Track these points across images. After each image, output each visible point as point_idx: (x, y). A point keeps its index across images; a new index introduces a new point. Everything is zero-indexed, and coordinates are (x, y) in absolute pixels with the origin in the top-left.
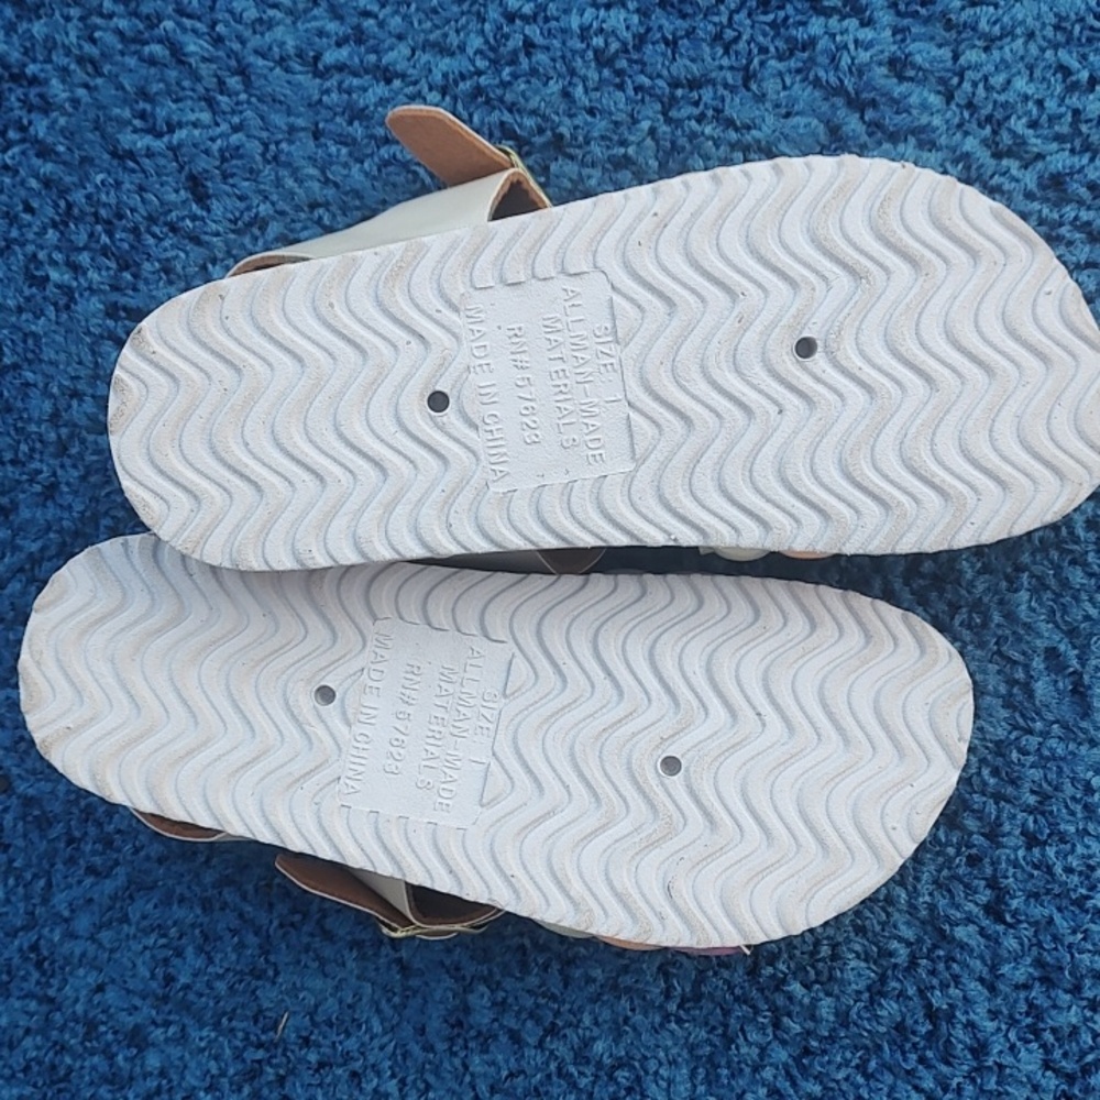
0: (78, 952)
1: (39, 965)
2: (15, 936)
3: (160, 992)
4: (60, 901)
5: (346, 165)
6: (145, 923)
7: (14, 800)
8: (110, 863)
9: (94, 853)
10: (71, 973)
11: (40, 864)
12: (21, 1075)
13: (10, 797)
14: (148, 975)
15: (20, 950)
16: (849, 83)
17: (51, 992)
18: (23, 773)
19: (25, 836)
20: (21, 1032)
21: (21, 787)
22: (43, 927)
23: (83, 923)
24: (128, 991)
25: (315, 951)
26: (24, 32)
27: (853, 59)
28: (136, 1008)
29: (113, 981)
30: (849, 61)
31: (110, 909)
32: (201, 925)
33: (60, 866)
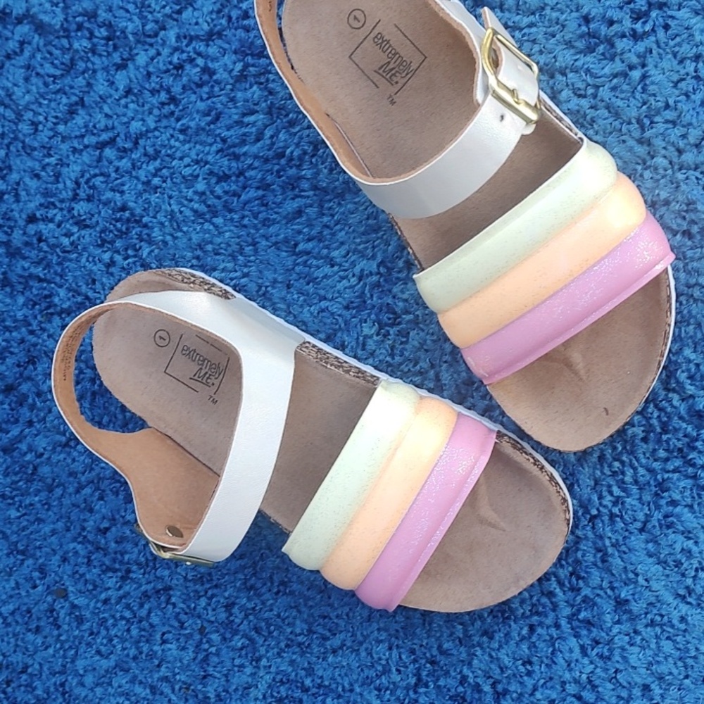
0: (83, 694)
1: (63, 694)
2: (54, 676)
4: (80, 664)
6: (119, 690)
7: (67, 605)
8: (109, 652)
9: (102, 644)
11: (73, 642)
13: (65, 601)
15: (55, 684)
18: (74, 591)
19: (69, 625)
21: (72, 597)
22: (70, 675)
23: (89, 680)
26: (146, 199)
31: (104, 676)
32: (148, 700)
33: (83, 645)
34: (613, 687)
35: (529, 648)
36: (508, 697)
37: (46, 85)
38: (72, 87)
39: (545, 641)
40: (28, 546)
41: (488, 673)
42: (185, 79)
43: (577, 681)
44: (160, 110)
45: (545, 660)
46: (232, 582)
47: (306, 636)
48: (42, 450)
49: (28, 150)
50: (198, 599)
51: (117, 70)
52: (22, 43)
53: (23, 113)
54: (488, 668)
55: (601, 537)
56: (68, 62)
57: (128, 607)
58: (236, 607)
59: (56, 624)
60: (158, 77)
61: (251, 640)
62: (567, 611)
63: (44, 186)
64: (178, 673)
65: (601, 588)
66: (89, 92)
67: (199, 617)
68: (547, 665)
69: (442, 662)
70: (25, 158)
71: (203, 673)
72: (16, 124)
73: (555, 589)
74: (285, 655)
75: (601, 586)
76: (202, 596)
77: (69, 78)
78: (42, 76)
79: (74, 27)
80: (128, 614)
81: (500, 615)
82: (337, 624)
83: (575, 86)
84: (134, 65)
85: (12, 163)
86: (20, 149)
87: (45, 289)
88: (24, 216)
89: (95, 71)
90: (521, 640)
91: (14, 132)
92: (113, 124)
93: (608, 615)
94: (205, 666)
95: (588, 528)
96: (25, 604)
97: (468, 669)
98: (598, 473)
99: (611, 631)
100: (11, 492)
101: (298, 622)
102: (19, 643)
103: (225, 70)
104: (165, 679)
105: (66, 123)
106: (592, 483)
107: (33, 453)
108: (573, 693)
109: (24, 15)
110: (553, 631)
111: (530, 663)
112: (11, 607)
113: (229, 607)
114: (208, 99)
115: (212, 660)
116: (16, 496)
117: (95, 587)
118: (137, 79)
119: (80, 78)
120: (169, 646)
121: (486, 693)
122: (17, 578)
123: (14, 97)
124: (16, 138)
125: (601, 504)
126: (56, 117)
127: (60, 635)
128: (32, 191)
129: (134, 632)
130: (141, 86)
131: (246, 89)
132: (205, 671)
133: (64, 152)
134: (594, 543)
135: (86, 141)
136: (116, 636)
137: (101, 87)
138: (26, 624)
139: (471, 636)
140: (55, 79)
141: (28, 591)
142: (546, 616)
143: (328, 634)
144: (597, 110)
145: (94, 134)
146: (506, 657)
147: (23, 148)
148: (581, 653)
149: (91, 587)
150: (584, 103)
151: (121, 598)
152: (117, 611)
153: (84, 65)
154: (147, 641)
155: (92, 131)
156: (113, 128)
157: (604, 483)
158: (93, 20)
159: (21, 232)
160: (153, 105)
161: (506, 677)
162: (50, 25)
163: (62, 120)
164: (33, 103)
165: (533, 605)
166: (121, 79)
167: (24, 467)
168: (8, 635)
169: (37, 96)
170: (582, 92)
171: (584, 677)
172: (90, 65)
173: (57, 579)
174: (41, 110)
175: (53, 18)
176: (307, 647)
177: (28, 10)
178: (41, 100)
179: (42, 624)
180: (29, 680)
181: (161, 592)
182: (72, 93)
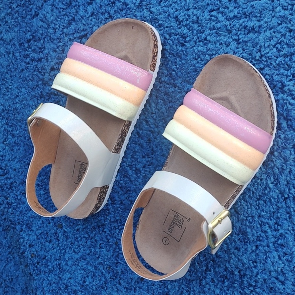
0: (67, 269)
1: (60, 268)
2: (56, 261)
3: (82, 284)
4: (67, 256)
5: (161, 105)
6: (82, 267)
7: (62, 231)
8: (78, 251)
9: (76, 248)
10: (65, 273)
11: (64, 247)
12: (51, 292)
13: (62, 229)
14: (80, 279)
15: (56, 264)
16: (285, 114)
17: (60, 276)
18: (65, 225)
19: (63, 239)
20: (53, 282)
21: (64, 228)
22: (62, 261)
23: (70, 263)
24: (76, 282)
25: (116, 286)
27: (287, 107)
28: (76, 286)
29: (73, 278)
31: (76, 262)
32: (93, 272)
33: (68, 248)
34: (292, 274)
35: (255, 256)
36: (246, 277)
37: (60, 12)
38: (70, 13)
39: (262, 253)
40: (47, 206)
41: (237, 266)
42: (116, 8)
43: (276, 271)
44: (105, 21)
45: (263, 261)
49: (52, 40)
50: (115, 230)
51: (88, 5)
53: (50, 24)
54: (237, 264)
55: (289, 207)
56: (69, 3)
57: (87, 233)
59: (58, 239)
60: (104, 7)
62: (273, 240)
63: (58, 55)
64: (106, 261)
65: (288, 230)
66: (77, 15)
67: (116, 238)
68: (263, 263)
69: (217, 261)
70: (51, 43)
71: (116, 262)
72: (48, 29)
73: (268, 230)
75: (288, 229)
76: (117, 229)
77: (69, 9)
78: (58, 9)
80: (86, 236)
81: (243, 240)
83: (283, 5)
84: (95, 2)
85: (45, 46)
86: (49, 40)
87: (57, 98)
88: (49, 68)
89: (79, 6)
90: (252, 252)
91: (46, 33)
92: (86, 28)
93: (291, 242)
94: (117, 258)
95: (283, 203)
96: (46, 230)
97: (228, 264)
98: (288, 178)
99: (292, 249)
100: (42, 184)
102: (43, 246)
103: (132, 3)
104: (101, 263)
105: (67, 28)
106: (286, 183)
108: (274, 276)
110: (266, 248)
111: (256, 262)
112: (40, 231)
114: (125, 16)
115: (120, 256)
116: (44, 185)
117: (74, 224)
118: (96, 8)
119: (73, 9)
120: (103, 249)
121: (236, 275)
122: (43, 220)
123: (47, 18)
124: (47, 35)
125: (289, 192)
126: (63, 26)
127: (59, 244)
128: (53, 57)
129: (89, 243)
130: (98, 11)
131: (141, 11)
132: (117, 261)
133: (66, 40)
134: (286, 210)
135: (75, 36)
136: (81, 245)
137: (82, 13)
138: (46, 239)
139: (230, 249)
140: (63, 10)
141: (47, 225)
142: (263, 242)
144: (292, 15)
145: (78, 33)
146: (245, 260)
147: (50, 39)
148: (279, 258)
149: (72, 224)
150: (287, 12)
151: (84, 229)
152: (82, 234)
153: (75, 3)
154: (94, 247)
155: (77, 31)
156: (86, 30)
157: (291, 183)
159: (48, 74)
160: (102, 19)
161: (245, 268)
163: (66, 27)
164: (54, 20)
165: (258, 237)
166: (90, 9)
167: (47, 173)
168: (38, 243)
169: (56, 17)
170: (286, 8)
171: (279, 269)
172: (77, 3)
173: (59, 220)
174: (57, 23)
178: (58, 19)
179: (52, 239)
180: (46, 262)
181: (100, 227)
182: (70, 16)
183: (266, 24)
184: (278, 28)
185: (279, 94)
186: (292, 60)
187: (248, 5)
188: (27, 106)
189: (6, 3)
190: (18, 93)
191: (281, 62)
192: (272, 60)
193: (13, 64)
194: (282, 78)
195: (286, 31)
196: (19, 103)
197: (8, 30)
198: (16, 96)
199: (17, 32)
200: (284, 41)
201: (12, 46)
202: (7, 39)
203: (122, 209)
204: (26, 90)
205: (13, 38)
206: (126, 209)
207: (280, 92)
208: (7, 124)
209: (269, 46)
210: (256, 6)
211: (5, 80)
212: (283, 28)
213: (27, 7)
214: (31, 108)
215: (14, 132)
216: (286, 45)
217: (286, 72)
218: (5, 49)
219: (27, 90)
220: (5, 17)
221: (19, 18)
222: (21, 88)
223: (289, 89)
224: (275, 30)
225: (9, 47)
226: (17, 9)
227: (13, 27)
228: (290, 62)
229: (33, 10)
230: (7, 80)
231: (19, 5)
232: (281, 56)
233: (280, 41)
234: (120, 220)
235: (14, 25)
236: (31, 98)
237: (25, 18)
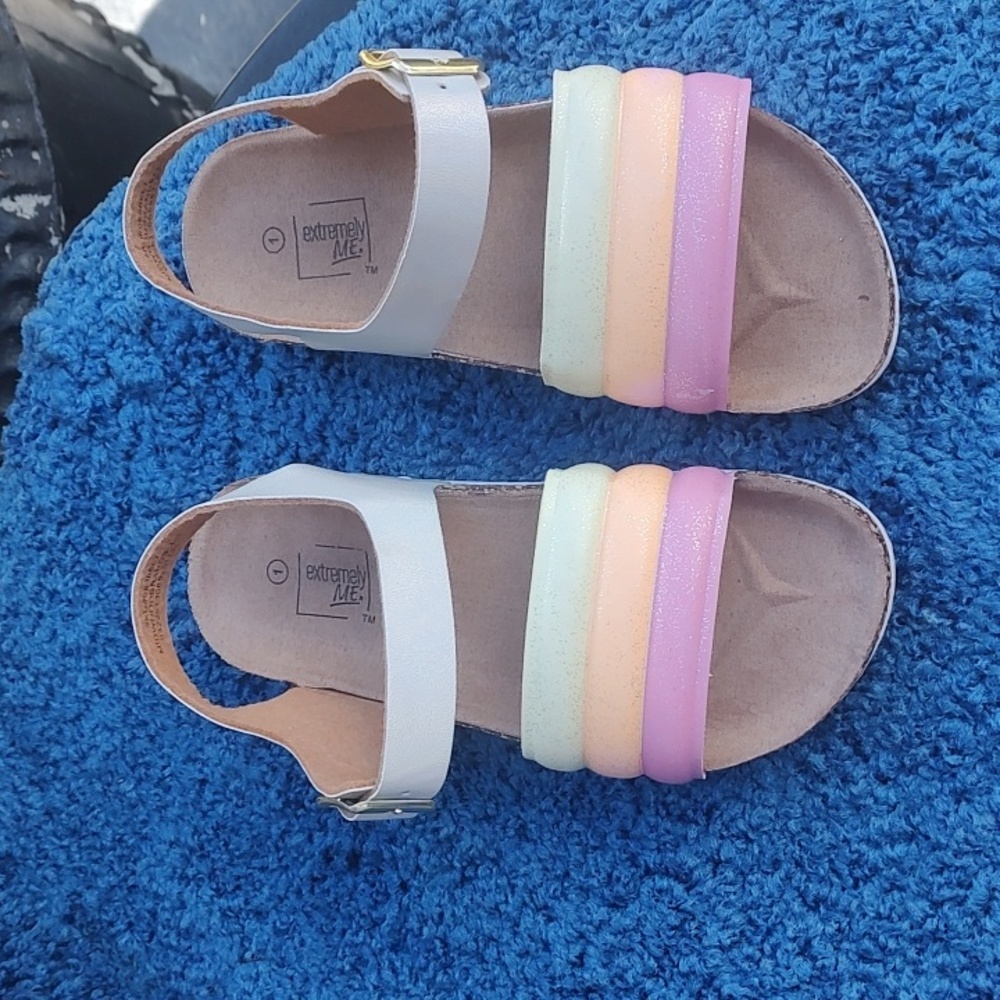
27: (986, 209)
30: (984, 213)
37: (186, 453)
38: (215, 435)
46: (787, 911)
47: (933, 916)
48: (438, 910)
50: (758, 968)
51: (252, 376)
52: (134, 428)
56: (195, 409)
58: (815, 943)
61: (866, 978)
66: (238, 426)
74: (925, 966)
76: (760, 960)
77: (207, 426)
78: (178, 447)
79: (179, 364)
82: (963, 868)
89: (230, 396)
92: (285, 438)
101: (910, 904)
107: (430, 922)
109: (119, 394)
113: (805, 950)
123: (159, 495)
137: (247, 407)
140: (192, 439)
143: (962, 892)
153: (214, 398)
158: (194, 340)
162: (151, 382)
164: (184, 485)
166: (264, 380)
169: (184, 473)
172: (220, 393)
175: (151, 370)
176: (946, 932)
177: (120, 386)
178: (192, 475)
181: (704, 992)
182: (221, 440)
183: (763, 55)
184: (803, 38)
185: (936, 194)
186: (901, 86)
187: (679, 49)
188: (247, 790)
189: (23, 544)
190: (201, 771)
191: (876, 116)
192: (846, 128)
193: (136, 698)
194: (909, 149)
195: (828, 30)
196: (220, 802)
197: (69, 615)
198: (197, 786)
199: (100, 600)
200: (841, 58)
201: (105, 651)
202: (81, 642)
203: (731, 884)
204: (219, 746)
205: (97, 626)
206: (742, 873)
207: (934, 191)
208: (220, 893)
209: (811, 100)
210: (702, 33)
211: (140, 761)
212: (815, 30)
213: (89, 511)
214: (263, 789)
215: (256, 902)
216: (853, 63)
217: (910, 129)
218: (92, 675)
219: (220, 741)
220: (40, 584)
221: (84, 558)
222: (201, 750)
223: (952, 162)
224: (798, 50)
225: (100, 658)
226: (62, 536)
227: (78, 594)
228: (898, 95)
229: (108, 506)
230: (147, 758)
231: (63, 519)
232: (862, 99)
233: (830, 65)
234: (751, 922)
235: (78, 586)
236: (246, 757)
237: (98, 545)
